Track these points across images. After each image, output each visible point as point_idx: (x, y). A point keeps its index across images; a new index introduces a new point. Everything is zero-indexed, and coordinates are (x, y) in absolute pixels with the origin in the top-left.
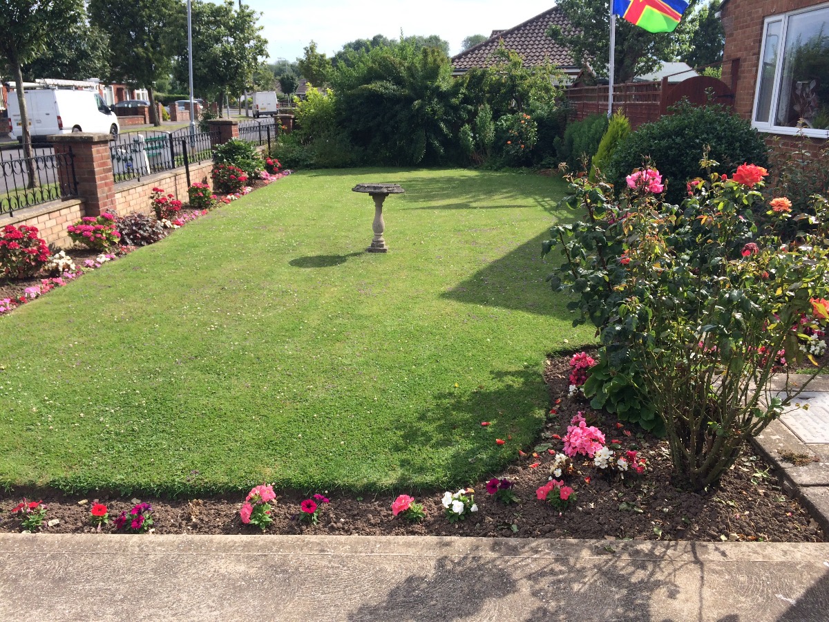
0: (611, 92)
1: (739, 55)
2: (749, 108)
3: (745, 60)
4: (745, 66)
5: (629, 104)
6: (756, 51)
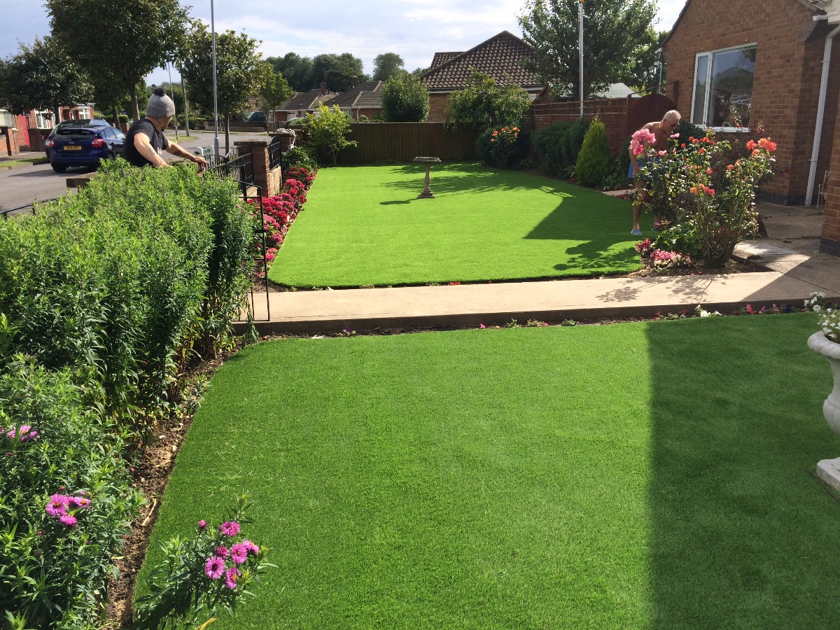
0: (582, 106)
1: (678, 78)
2: (688, 116)
3: (683, 82)
4: (683, 87)
6: (691, 76)
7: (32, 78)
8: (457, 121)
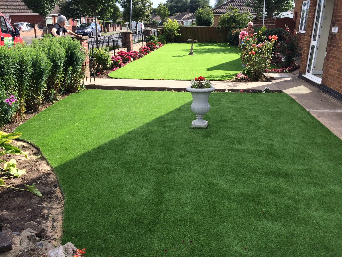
0: (264, 22)
2: (298, 26)
3: (298, 13)
5: (268, 25)
6: (301, 10)
7: (72, 7)
8: (222, 26)
